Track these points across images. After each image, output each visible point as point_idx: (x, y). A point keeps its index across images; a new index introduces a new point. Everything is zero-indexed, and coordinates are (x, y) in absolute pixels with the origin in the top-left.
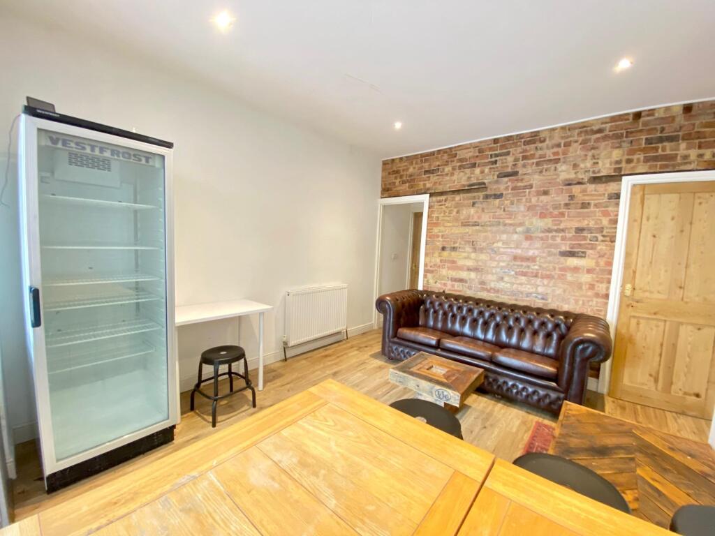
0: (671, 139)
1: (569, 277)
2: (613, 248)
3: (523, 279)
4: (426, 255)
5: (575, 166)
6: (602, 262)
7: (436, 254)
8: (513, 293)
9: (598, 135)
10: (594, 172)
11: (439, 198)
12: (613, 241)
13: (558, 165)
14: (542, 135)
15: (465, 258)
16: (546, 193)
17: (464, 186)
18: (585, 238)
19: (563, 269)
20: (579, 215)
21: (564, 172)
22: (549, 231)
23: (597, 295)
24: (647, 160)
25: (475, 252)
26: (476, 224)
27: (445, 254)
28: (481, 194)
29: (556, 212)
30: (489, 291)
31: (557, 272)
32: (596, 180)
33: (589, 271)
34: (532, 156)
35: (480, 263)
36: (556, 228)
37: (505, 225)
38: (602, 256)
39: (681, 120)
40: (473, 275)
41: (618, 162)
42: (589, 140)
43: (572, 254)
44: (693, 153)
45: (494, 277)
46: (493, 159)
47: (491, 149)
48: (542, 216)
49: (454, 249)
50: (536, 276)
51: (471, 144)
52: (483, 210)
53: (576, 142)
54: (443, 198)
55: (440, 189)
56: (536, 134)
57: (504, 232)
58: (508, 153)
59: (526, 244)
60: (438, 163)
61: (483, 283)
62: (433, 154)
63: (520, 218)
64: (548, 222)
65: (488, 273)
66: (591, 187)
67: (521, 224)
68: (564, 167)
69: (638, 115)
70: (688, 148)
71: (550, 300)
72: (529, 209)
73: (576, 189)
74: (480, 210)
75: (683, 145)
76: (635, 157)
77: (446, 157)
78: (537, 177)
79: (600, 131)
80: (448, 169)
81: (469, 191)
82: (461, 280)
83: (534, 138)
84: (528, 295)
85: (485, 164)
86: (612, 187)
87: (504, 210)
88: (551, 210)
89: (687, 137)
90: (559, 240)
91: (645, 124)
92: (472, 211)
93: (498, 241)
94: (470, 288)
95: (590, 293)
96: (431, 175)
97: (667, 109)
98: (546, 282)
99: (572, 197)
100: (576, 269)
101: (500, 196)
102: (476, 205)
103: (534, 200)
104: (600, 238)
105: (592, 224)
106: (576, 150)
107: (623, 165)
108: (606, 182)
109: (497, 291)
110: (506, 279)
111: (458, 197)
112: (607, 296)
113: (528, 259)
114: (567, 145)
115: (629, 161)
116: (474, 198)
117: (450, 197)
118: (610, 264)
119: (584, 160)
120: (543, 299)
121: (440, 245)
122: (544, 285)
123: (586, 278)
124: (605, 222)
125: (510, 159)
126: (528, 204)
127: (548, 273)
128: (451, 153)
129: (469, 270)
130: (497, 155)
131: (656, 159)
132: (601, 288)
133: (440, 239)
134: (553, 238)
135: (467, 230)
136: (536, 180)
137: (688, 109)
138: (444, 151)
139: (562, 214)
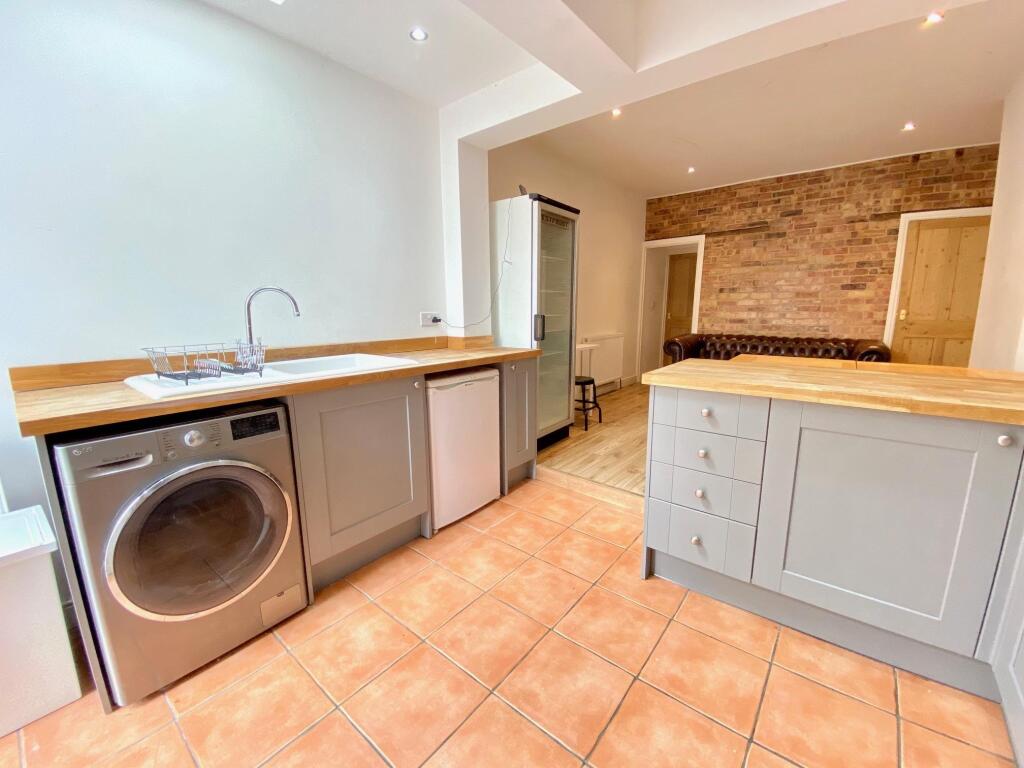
0: (945, 180)
1: (850, 308)
2: (890, 280)
3: (805, 314)
4: (702, 298)
5: (858, 205)
6: (880, 292)
7: (713, 297)
8: (794, 328)
9: (880, 176)
10: (875, 210)
11: (716, 239)
12: (891, 272)
13: (842, 204)
14: (828, 175)
15: (746, 298)
16: (829, 230)
17: (744, 225)
18: (865, 271)
19: (845, 302)
20: (861, 250)
21: (848, 210)
22: (833, 266)
23: (875, 322)
24: (922, 200)
25: (756, 292)
26: (758, 263)
27: (723, 296)
28: (763, 234)
29: (839, 249)
30: (770, 328)
31: (839, 304)
32: (877, 217)
33: (869, 301)
34: (817, 195)
35: (762, 302)
36: (838, 263)
37: (788, 263)
38: (880, 286)
39: (954, 163)
40: (753, 315)
41: (897, 201)
42: (872, 180)
43: (853, 287)
44: (962, 193)
45: (777, 315)
46: (776, 198)
47: (774, 188)
48: (826, 253)
49: (733, 290)
50: (819, 310)
51: (752, 183)
52: (765, 249)
53: (860, 181)
54: (721, 238)
55: (717, 229)
56: (821, 173)
57: (786, 270)
58: (792, 192)
59: (808, 280)
60: (715, 202)
61: (764, 321)
62: (708, 192)
63: (803, 256)
64: (831, 259)
65: (769, 311)
66: (872, 224)
67: (804, 262)
68: (848, 206)
69: (916, 158)
70: (958, 188)
71: (831, 331)
72: (812, 246)
73: (859, 226)
74: (762, 249)
75: (954, 185)
76: (912, 196)
77: (724, 196)
78: (821, 215)
79: (882, 171)
80: (726, 209)
81: (749, 231)
82: (741, 321)
83: (819, 178)
84: (811, 328)
85: (768, 203)
86: (891, 224)
87: (787, 249)
88: (834, 247)
89: (958, 178)
90: (841, 275)
91: (922, 166)
92: (754, 250)
93: (780, 280)
94: (750, 328)
95: (869, 321)
96: (707, 215)
97: (943, 152)
98: (827, 314)
99: (855, 234)
100: (856, 301)
101: (783, 235)
102: (758, 245)
103: (818, 238)
104: (880, 271)
105: (872, 258)
106: (860, 189)
107: (902, 203)
108: (886, 219)
109: (778, 327)
110: (788, 316)
111: (737, 238)
112: (884, 322)
113: (810, 295)
114: (851, 184)
115: (907, 200)
116: (756, 237)
117: (728, 237)
118: (888, 293)
119: (867, 199)
120: (825, 331)
121: (717, 286)
122: (826, 318)
123: (866, 308)
124: (884, 256)
125: (794, 198)
126: (812, 242)
127: (830, 306)
128: (729, 192)
129: (751, 309)
130: (780, 194)
131: (931, 197)
132: (878, 316)
133: (717, 281)
134: (836, 273)
135: (747, 270)
136: (820, 218)
137: (959, 153)
138: (723, 190)
139: (845, 250)
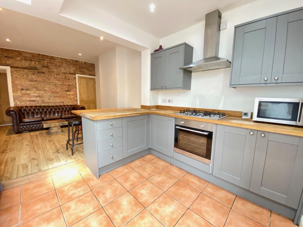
0: (83, 68)
1: (68, 97)
2: (76, 90)
4: (13, 92)
5: (65, 69)
6: (75, 93)
7: (19, 92)
11: (15, 69)
12: (76, 88)
13: (61, 68)
14: (55, 58)
16: (59, 75)
17: (28, 67)
18: (70, 87)
19: (67, 95)
20: (68, 82)
21: (63, 70)
22: (61, 85)
23: (75, 100)
24: (80, 71)
26: (36, 81)
27: (23, 92)
28: (36, 71)
29: (62, 80)
30: (46, 103)
31: (65, 95)
32: (70, 73)
33: (73, 95)
34: (53, 63)
35: (40, 94)
36: (63, 84)
37: (47, 82)
38: (74, 91)
39: (84, 65)
40: (38, 99)
41: (74, 70)
42: (67, 63)
43: (68, 91)
44: (87, 72)
45: (47, 99)
46: (39, 60)
47: (37, 57)
48: (59, 81)
49: (28, 90)
50: (60, 97)
51: (28, 52)
52: (38, 76)
53: (64, 63)
54: (17, 69)
55: (16, 65)
56: (53, 57)
58: (44, 60)
59: (55, 88)
60: (12, 55)
61: (43, 101)
62: (9, 50)
64: (60, 83)
65: (44, 97)
66: (70, 75)
67: (53, 82)
69: (77, 61)
70: (86, 71)
72: (54, 78)
73: (66, 75)
75: (85, 70)
76: (77, 70)
78: (55, 69)
79: (69, 62)
80: (18, 58)
82: (34, 101)
84: (59, 102)
85: (36, 61)
86: (74, 76)
87: (46, 78)
89: (86, 68)
90: (64, 88)
91: (78, 63)
92: (33, 76)
94: (38, 103)
97: (82, 62)
99: (66, 77)
100: (69, 95)
101: (44, 73)
102: (35, 75)
103: (56, 76)
104: (74, 87)
105: (71, 84)
106: (64, 65)
107: (75, 71)
108: (73, 74)
109: (48, 103)
110: (51, 98)
111: (26, 71)
112: (77, 100)
114: (62, 63)
115: (76, 71)
116: (34, 72)
119: (67, 68)
120: (63, 103)
123: (72, 97)
124: (74, 84)
125: (45, 62)
131: (81, 71)
133: (20, 86)
135: (32, 83)
137: (85, 63)
139: (64, 81)
